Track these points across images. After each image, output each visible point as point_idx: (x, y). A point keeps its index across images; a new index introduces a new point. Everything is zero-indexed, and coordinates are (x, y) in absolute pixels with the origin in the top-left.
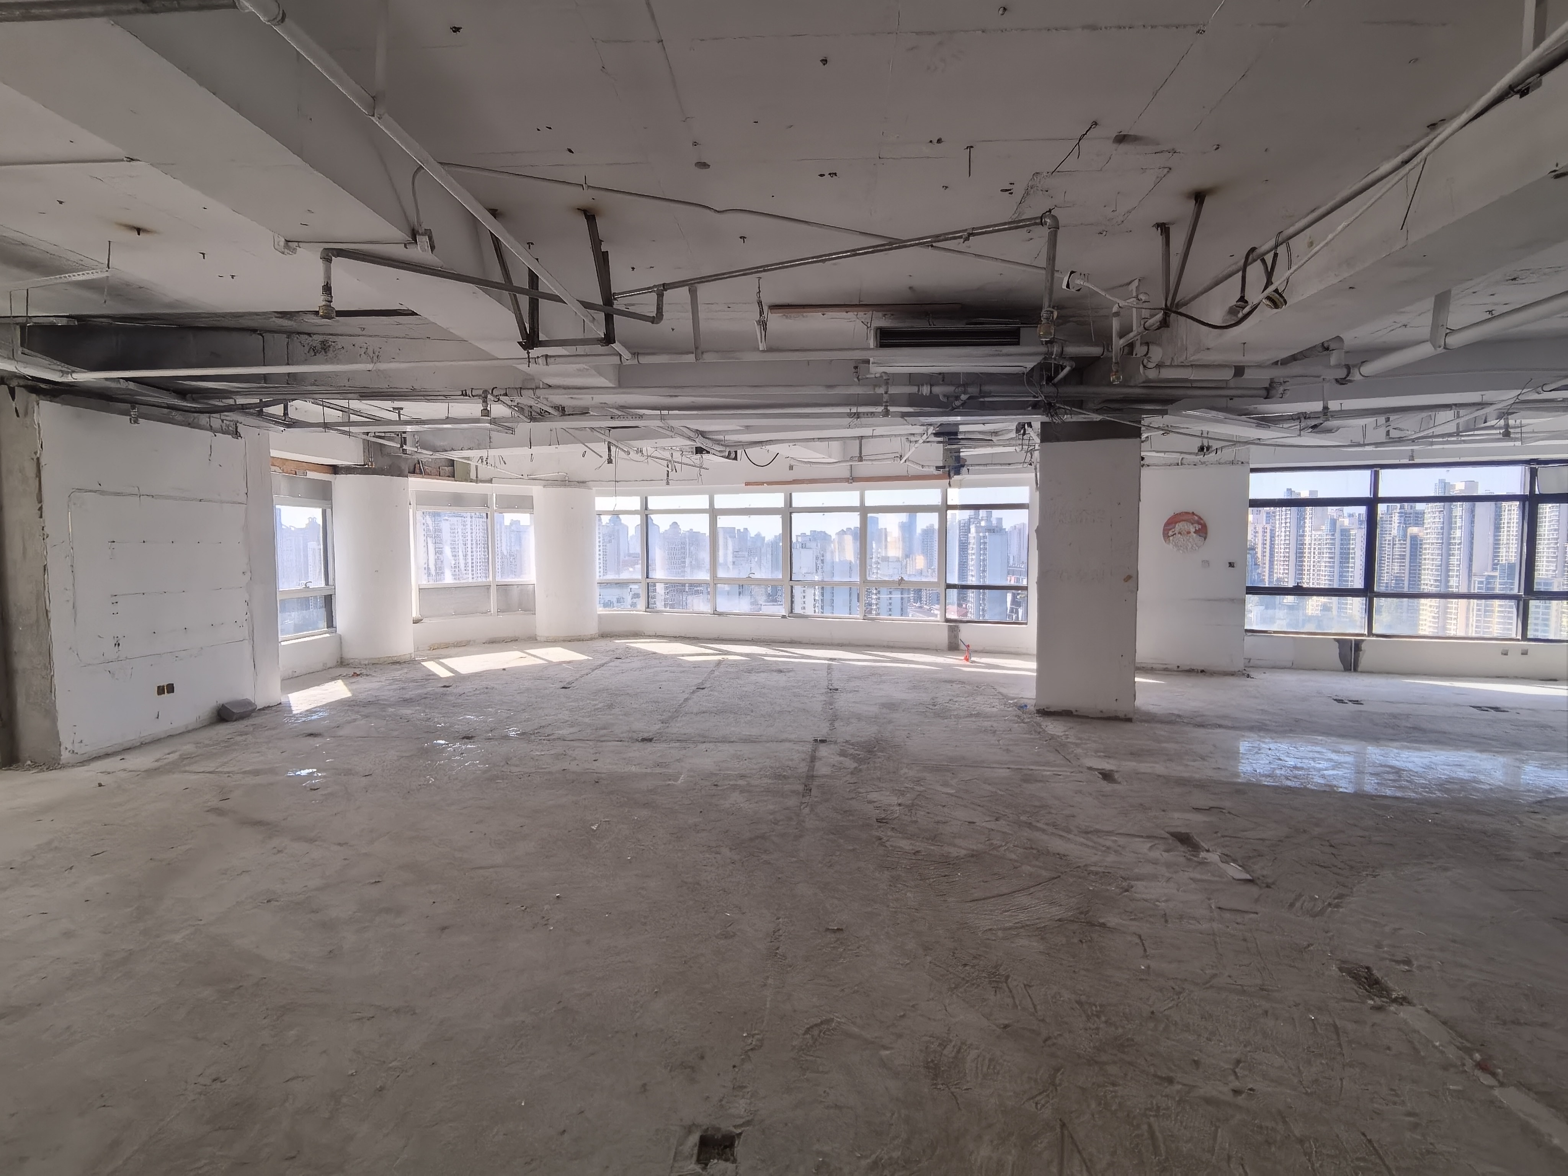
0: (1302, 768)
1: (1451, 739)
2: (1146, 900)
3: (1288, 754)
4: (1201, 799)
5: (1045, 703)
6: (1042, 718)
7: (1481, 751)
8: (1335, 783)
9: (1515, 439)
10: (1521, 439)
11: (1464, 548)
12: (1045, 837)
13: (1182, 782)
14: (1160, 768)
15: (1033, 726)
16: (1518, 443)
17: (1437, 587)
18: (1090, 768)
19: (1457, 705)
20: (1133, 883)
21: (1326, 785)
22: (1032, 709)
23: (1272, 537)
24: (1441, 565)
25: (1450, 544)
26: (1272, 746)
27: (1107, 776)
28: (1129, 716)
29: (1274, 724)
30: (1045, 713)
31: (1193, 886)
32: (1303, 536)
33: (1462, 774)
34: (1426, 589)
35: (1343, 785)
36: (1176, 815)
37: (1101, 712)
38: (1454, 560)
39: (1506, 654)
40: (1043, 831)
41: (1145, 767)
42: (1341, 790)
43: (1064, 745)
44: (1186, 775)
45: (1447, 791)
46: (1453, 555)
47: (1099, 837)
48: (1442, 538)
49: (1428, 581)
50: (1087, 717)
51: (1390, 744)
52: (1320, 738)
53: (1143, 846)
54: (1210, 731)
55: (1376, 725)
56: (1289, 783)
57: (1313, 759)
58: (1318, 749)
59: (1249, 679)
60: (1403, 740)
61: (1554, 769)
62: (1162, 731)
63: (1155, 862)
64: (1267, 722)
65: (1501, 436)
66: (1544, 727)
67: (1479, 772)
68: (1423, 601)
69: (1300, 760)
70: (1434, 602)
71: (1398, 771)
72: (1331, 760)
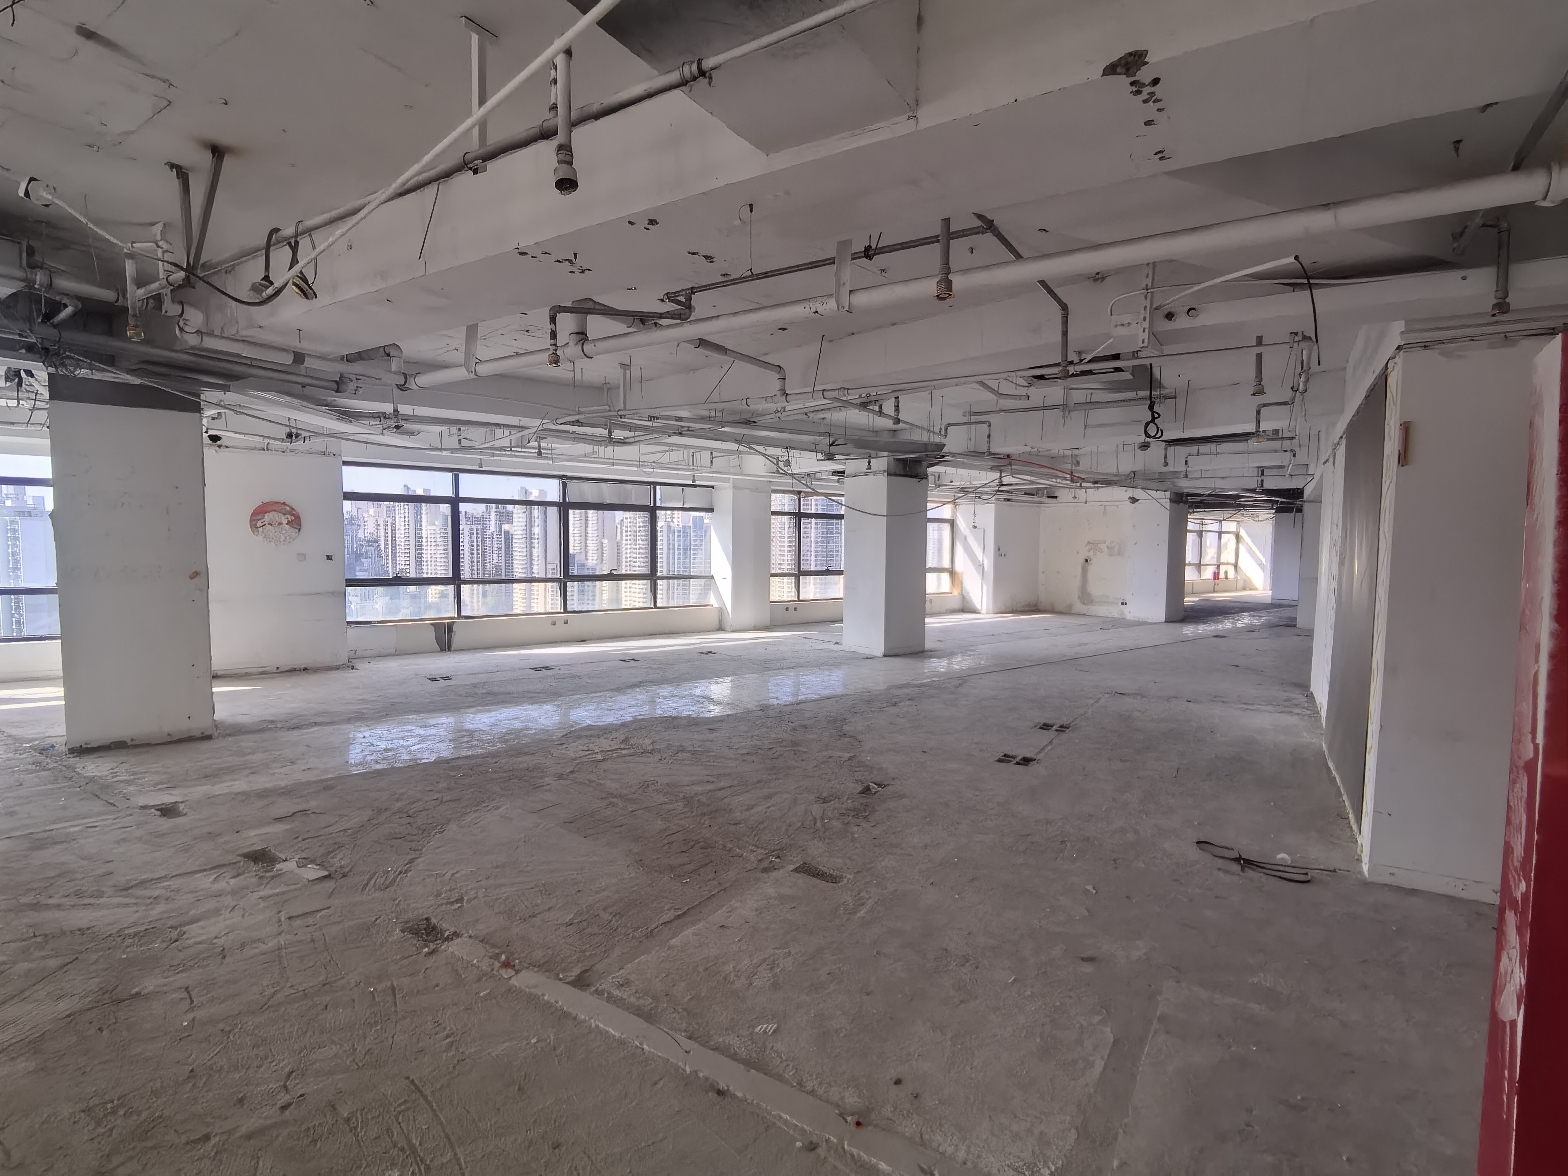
0: (391, 749)
1: (514, 697)
2: (200, 943)
3: (380, 738)
4: (284, 807)
5: (79, 740)
6: (77, 759)
7: (532, 704)
8: (419, 756)
9: (547, 458)
10: (552, 459)
11: (541, 541)
12: (58, 914)
13: (264, 794)
14: (241, 785)
15: (61, 771)
16: (550, 462)
17: (525, 573)
18: (143, 807)
19: (520, 669)
20: (184, 929)
21: (411, 760)
22: (64, 749)
23: (393, 531)
24: (526, 556)
25: (531, 539)
26: (367, 734)
27: (167, 811)
28: (207, 733)
29: (372, 712)
30: (82, 751)
31: (262, 904)
32: (421, 530)
33: (518, 725)
34: (518, 575)
35: (425, 756)
36: (252, 833)
37: (169, 735)
38: (535, 552)
39: (555, 624)
40: (58, 906)
41: (220, 788)
42: (423, 761)
43: (105, 787)
44: (269, 785)
45: (506, 741)
46: (534, 548)
47: (146, 888)
48: (526, 534)
49: (519, 571)
50: (148, 745)
51: (468, 711)
52: (410, 717)
53: (205, 882)
54: (306, 731)
55: (460, 695)
56: (378, 767)
57: (403, 738)
58: (409, 727)
59: (354, 671)
60: (479, 705)
61: (577, 708)
62: (247, 742)
63: (218, 895)
64: (365, 711)
65: (536, 455)
66: (574, 677)
67: (530, 721)
68: (515, 585)
69: (390, 742)
70: (522, 586)
71: (471, 733)
72: (418, 736)
